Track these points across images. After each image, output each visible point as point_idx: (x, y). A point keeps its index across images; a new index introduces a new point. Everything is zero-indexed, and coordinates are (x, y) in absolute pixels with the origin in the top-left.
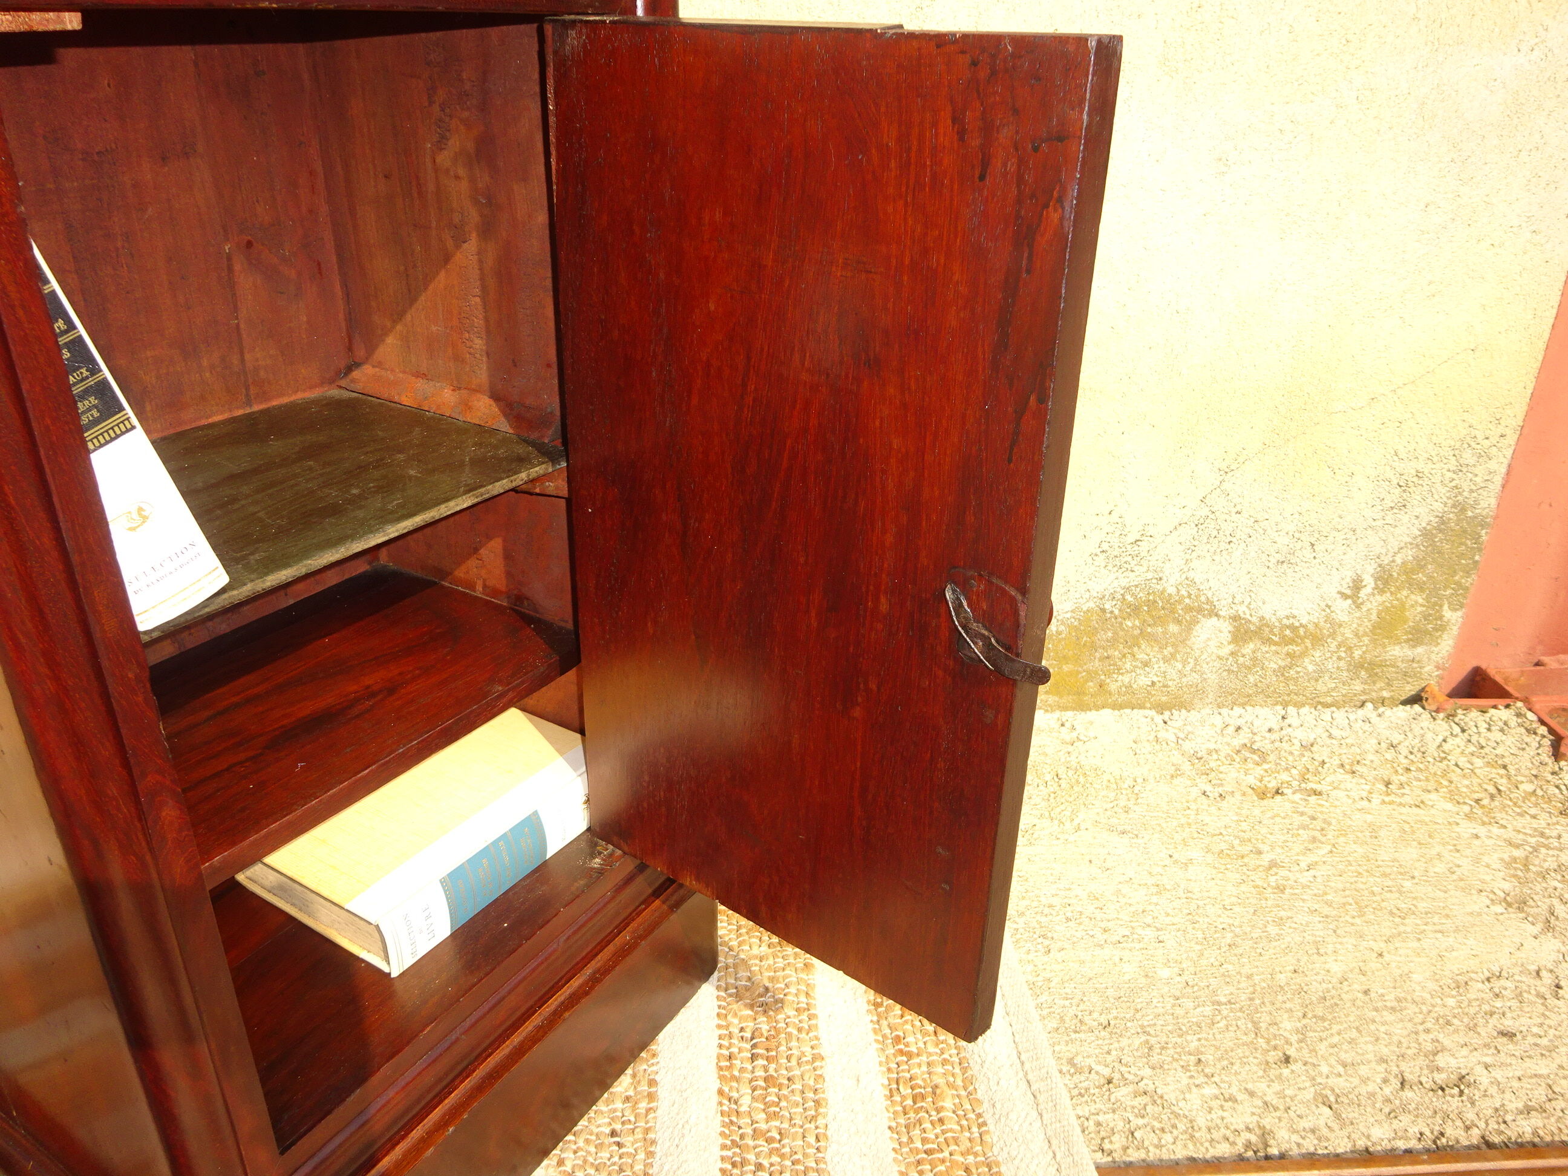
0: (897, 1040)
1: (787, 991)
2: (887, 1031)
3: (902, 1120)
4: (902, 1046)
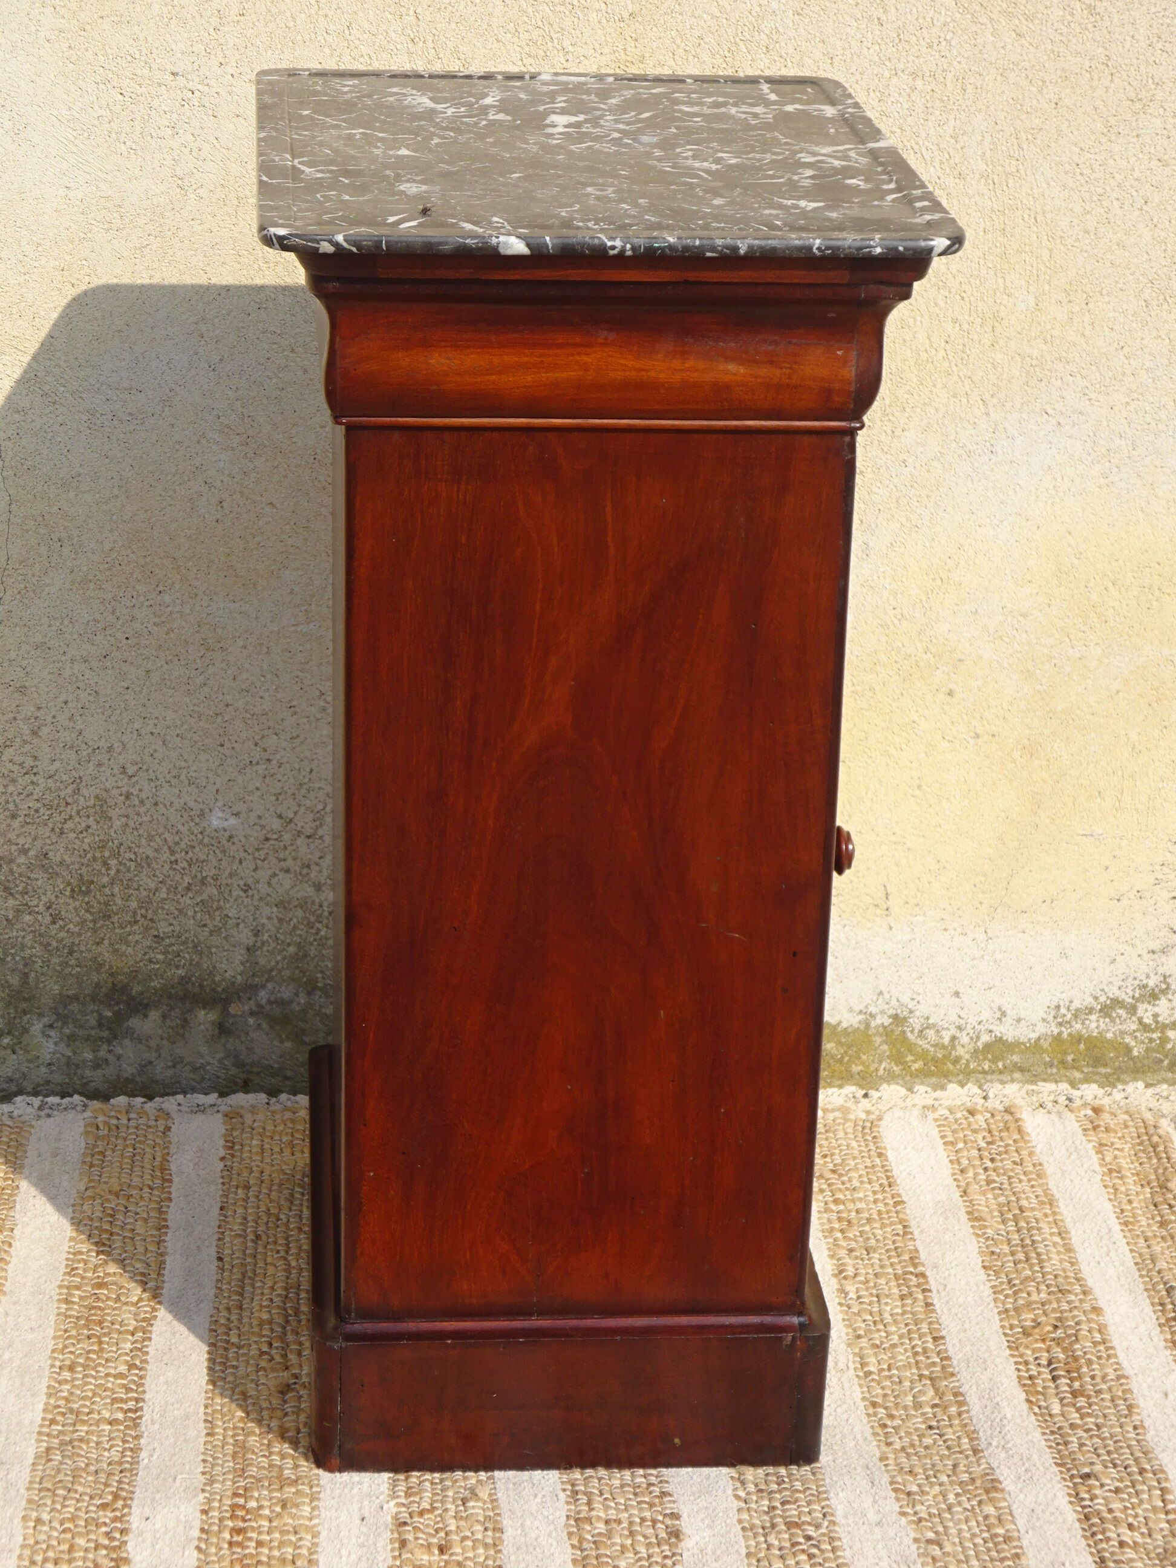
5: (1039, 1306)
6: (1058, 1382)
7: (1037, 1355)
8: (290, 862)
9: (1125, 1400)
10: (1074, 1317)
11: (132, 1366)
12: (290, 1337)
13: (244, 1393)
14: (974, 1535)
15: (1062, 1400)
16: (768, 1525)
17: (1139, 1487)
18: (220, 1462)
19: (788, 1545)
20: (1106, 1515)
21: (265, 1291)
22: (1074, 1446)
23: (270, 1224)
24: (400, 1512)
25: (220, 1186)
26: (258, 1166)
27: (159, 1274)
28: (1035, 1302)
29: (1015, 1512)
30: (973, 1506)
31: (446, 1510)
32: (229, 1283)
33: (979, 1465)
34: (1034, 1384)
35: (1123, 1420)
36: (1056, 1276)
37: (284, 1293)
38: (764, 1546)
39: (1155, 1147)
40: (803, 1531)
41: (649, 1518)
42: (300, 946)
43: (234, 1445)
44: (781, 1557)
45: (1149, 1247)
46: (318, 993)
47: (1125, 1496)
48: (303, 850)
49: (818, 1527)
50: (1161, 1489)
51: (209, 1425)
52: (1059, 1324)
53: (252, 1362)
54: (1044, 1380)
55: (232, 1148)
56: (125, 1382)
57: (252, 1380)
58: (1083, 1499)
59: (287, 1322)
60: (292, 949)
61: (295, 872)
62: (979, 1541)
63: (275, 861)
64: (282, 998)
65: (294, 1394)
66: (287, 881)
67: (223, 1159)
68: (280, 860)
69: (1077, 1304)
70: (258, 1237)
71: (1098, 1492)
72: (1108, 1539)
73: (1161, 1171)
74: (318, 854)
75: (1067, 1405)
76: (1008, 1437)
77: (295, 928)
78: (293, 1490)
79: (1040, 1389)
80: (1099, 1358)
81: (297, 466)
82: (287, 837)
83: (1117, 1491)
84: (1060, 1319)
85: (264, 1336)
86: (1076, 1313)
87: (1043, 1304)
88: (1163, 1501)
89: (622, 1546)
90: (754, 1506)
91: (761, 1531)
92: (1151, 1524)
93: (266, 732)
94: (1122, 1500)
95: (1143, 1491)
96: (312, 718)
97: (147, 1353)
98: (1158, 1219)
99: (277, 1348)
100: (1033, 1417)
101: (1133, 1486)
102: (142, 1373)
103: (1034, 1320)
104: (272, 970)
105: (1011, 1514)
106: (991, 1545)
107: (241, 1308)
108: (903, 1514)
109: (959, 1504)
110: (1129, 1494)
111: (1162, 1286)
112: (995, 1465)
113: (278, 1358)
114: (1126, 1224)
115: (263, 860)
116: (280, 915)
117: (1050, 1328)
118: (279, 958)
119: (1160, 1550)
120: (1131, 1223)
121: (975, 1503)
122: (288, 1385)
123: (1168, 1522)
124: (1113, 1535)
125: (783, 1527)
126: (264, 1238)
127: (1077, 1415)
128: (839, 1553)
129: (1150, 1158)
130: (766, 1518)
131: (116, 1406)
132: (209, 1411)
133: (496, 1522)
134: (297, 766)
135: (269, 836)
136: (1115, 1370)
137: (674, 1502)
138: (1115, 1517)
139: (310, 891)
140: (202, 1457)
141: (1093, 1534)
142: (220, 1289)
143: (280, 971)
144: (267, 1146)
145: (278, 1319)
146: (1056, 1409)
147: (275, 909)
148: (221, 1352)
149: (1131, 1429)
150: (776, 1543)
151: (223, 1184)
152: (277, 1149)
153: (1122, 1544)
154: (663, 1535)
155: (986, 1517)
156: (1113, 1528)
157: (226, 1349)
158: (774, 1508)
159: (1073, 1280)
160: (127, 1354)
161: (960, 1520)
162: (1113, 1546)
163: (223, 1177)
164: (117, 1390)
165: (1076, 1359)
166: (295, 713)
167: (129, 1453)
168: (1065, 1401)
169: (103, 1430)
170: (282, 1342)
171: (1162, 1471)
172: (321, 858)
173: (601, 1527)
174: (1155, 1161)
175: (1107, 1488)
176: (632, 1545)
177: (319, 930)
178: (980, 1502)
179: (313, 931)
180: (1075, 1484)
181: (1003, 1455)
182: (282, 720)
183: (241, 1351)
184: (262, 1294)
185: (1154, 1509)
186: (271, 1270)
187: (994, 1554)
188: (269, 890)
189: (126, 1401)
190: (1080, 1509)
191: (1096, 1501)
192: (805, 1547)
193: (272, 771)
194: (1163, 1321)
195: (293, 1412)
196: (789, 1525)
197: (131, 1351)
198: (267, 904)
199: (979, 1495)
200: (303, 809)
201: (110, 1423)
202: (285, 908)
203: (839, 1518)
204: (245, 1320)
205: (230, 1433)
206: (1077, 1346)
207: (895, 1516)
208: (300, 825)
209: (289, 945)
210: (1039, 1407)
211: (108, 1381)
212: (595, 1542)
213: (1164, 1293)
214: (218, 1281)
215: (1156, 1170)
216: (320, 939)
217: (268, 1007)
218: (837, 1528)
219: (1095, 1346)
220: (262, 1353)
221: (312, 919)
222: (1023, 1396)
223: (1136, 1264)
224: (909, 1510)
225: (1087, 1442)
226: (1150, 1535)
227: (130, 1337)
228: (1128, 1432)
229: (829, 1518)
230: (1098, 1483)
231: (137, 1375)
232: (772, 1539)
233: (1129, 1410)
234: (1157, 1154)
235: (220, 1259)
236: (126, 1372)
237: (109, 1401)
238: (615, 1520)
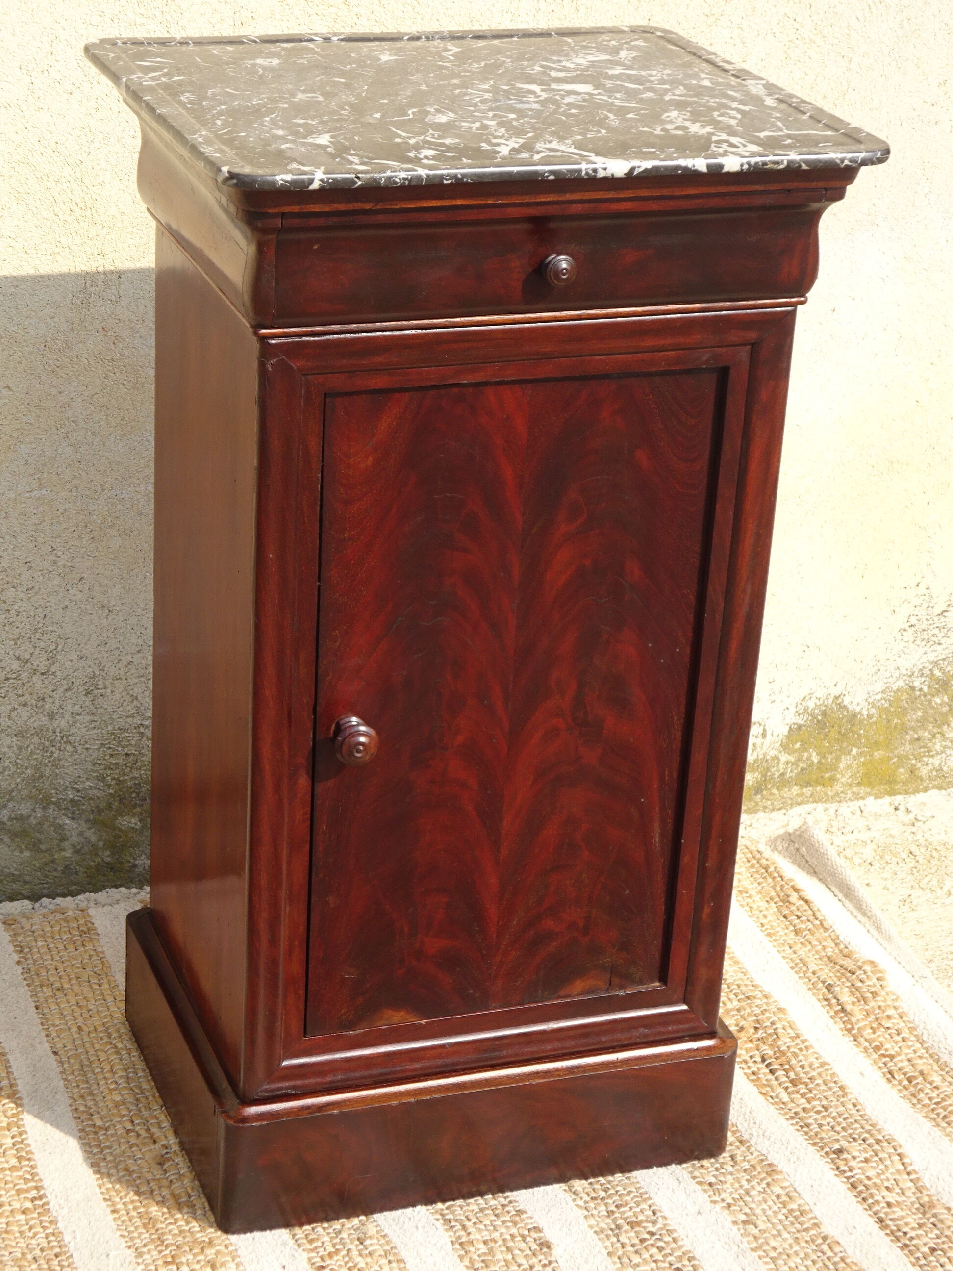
0: (877, 1049)
1: (774, 1027)
2: (867, 1044)
3: (906, 1093)
4: (882, 1052)
5: (736, 1012)
6: (777, 1074)
7: (751, 1054)
8: (27, 697)
9: (835, 1082)
10: (768, 1019)
11: (20, 1158)
12: (146, 1113)
13: (127, 1169)
14: (775, 1212)
15: (786, 1089)
16: (613, 1227)
17: (881, 1155)
18: (136, 1235)
19: (637, 1241)
20: (867, 1182)
21: (107, 1075)
22: (815, 1127)
23: (85, 1016)
24: (313, 1258)
25: (27, 988)
26: (51, 965)
27: (8, 1073)
28: (732, 1010)
29: (798, 1189)
30: (764, 1189)
31: (349, 1250)
32: (72, 1073)
33: (752, 1154)
34: (758, 1078)
35: (842, 1100)
36: (739, 986)
37: (124, 1074)
38: (619, 1245)
39: (766, 869)
40: (645, 1228)
41: (517, 1234)
42: (37, 769)
43: (140, 1217)
44: (636, 1252)
45: (795, 953)
46: (52, 807)
47: (874, 1164)
48: (39, 685)
49: (654, 1223)
50: (899, 1155)
51: (109, 1203)
52: (758, 1026)
53: (122, 1140)
54: (764, 1074)
55: (21, 951)
56: (20, 1174)
57: (130, 1157)
58: (844, 1172)
59: (137, 1100)
60: (29, 771)
61: (32, 705)
62: (781, 1216)
63: (14, 697)
64: (21, 815)
65: (171, 1162)
66: (25, 713)
67: (18, 963)
68: (19, 696)
69: (765, 1007)
70: (80, 1028)
71: (853, 1163)
72: (878, 1202)
73: (778, 888)
74: (51, 688)
75: (793, 1092)
76: (763, 1127)
77: (32, 753)
78: (213, 1251)
79: (765, 1082)
80: (801, 1050)
81: (30, 353)
82: (24, 675)
83: (866, 1161)
84: (758, 1021)
85: (124, 1116)
86: (767, 1014)
87: (738, 1010)
88: (903, 1164)
89: (505, 1260)
90: (595, 1212)
91: (610, 1232)
92: (901, 1185)
93: (6, 586)
94: (874, 1168)
95: (885, 1158)
96: (45, 571)
97: (29, 1145)
98: (792, 928)
99: (139, 1124)
100: (772, 1107)
101: (877, 1155)
102: (32, 1163)
103: (737, 1025)
104: (13, 791)
105: (795, 1190)
106: (791, 1219)
107: (91, 1094)
108: (714, 1202)
109: (753, 1187)
110: (876, 1161)
111: (821, 985)
112: (764, 1152)
113: (143, 1133)
114: (769, 935)
115: (4, 698)
116: (18, 743)
117: (752, 1031)
118: (18, 780)
119: (917, 1206)
120: (773, 934)
121: (764, 1185)
122: (162, 1156)
123: (911, 1181)
124: (880, 1199)
125: (627, 1227)
126: (85, 1028)
127: (804, 1101)
128: (680, 1243)
129: (765, 878)
130: (609, 1221)
131: (22, 1196)
132: (103, 1190)
133: (395, 1254)
134: (32, 614)
135: (9, 676)
136: (817, 1058)
137: (531, 1218)
138: (875, 1183)
139: (45, 720)
140: (119, 1233)
141: (864, 1200)
142: (65, 1080)
143: (19, 791)
144: (52, 946)
145: (130, 1099)
146: (785, 1097)
147: (15, 739)
148: (91, 1136)
149: (851, 1107)
150: (627, 1241)
151: (28, 985)
152: (61, 947)
153: (889, 1205)
154: (534, 1247)
155: (778, 1196)
156: (877, 1192)
157: (96, 1133)
158: (612, 1212)
159: (751, 988)
160: (12, 1148)
161: (760, 1202)
162: (883, 1207)
163: (25, 979)
164: (17, 1181)
165: (783, 1053)
166: (31, 568)
167: (52, 1238)
168: (790, 1090)
169: (19, 1220)
170: (142, 1119)
171: (894, 1140)
172: (53, 691)
173: (483, 1248)
174: (770, 880)
175: (858, 1160)
176: (513, 1258)
177: (52, 753)
178: (768, 1184)
179: (48, 754)
180: (832, 1159)
181: (767, 1143)
182: (20, 575)
183: (109, 1133)
184: (105, 1078)
185: (898, 1171)
186: (103, 1056)
187: (798, 1226)
188: (9, 723)
189: (27, 1191)
190: (845, 1180)
191: (855, 1172)
192: (652, 1242)
193: (11, 620)
194: (832, 1013)
195: (177, 1179)
196: (632, 1225)
197: (14, 1145)
198: (8, 735)
199: (764, 1179)
200: (38, 650)
201: (23, 1212)
202: (23, 737)
203: (667, 1213)
204: (101, 1104)
205: (131, 1207)
206: (780, 1043)
207: (709, 1204)
208: (35, 664)
209: (27, 768)
210: (771, 1097)
211: (6, 1175)
212: (483, 1261)
213: (825, 990)
214: (61, 1073)
215: (774, 887)
216: (54, 761)
217: (9, 824)
218: (668, 1222)
219: (793, 1041)
220: (128, 1131)
221: (47, 744)
222: (755, 1089)
223: (792, 968)
224: (716, 1198)
225: (823, 1122)
226: (904, 1194)
227: (7, 1133)
228: (850, 1110)
229: (659, 1214)
230: (849, 1157)
231: (28, 1165)
232: (623, 1238)
233: (843, 1091)
234: (770, 875)
235: (55, 1053)
236: (17, 1164)
237: (13, 1192)
238: (491, 1240)
